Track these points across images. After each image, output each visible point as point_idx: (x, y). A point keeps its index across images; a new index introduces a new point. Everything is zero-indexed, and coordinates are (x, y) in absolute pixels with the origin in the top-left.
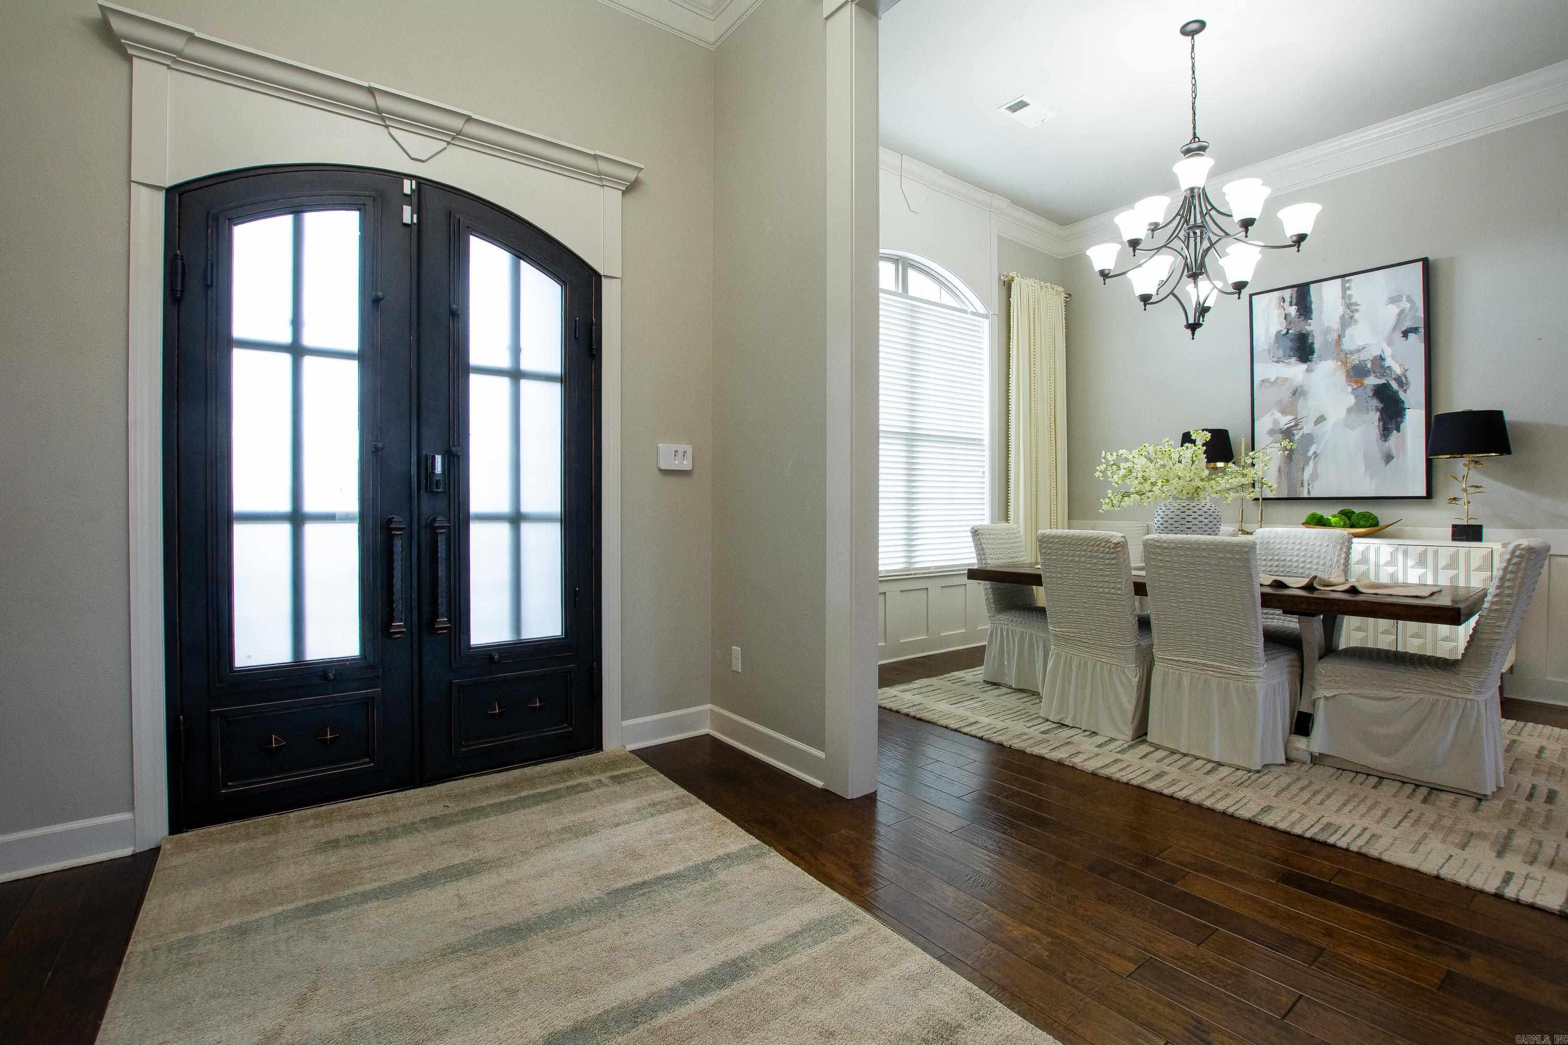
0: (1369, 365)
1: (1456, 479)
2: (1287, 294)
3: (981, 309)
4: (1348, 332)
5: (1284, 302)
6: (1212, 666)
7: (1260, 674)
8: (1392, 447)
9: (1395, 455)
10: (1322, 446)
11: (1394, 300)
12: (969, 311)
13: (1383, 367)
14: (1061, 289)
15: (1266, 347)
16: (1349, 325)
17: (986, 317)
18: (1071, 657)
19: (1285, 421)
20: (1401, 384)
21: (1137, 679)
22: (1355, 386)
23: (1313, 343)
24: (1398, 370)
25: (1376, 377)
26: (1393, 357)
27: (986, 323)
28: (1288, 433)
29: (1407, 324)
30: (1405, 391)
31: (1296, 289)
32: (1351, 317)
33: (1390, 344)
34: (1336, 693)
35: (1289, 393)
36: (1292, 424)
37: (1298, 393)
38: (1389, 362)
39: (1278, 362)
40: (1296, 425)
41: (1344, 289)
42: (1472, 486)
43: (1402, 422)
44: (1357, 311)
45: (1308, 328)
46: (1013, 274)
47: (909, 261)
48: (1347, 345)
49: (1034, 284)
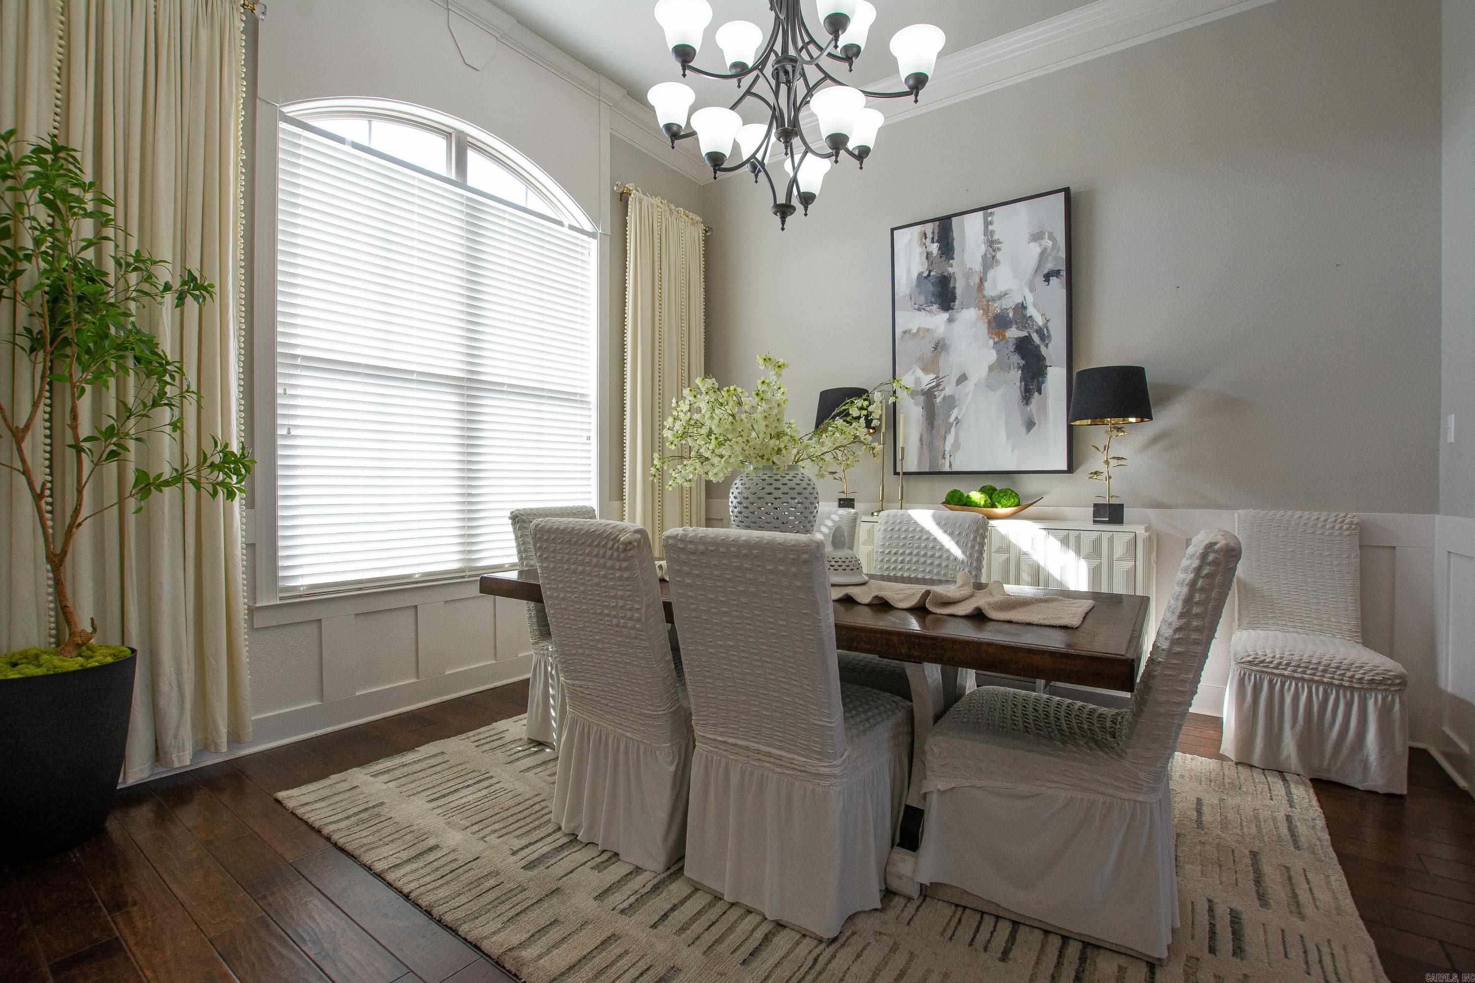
0: (1011, 315)
1: (1098, 449)
2: (929, 228)
3: (588, 226)
4: (991, 274)
5: (926, 238)
6: (769, 755)
7: (837, 771)
8: (1034, 411)
9: (1036, 421)
10: (964, 410)
11: (1036, 237)
12: (566, 223)
13: (1024, 316)
14: (698, 218)
15: (908, 292)
16: (992, 266)
17: (593, 235)
18: (589, 726)
19: (927, 380)
20: (1043, 338)
21: (672, 768)
22: (996, 340)
23: (954, 288)
24: (1040, 321)
25: (1018, 328)
26: (1035, 305)
27: (594, 244)
28: (929, 395)
29: (1049, 266)
30: (1047, 346)
31: (937, 223)
32: (993, 257)
33: (1032, 289)
34: (953, 786)
35: (930, 347)
36: (934, 384)
37: (940, 347)
38: (1031, 311)
39: (919, 310)
40: (938, 385)
41: (987, 224)
42: (1114, 458)
43: (1043, 382)
44: (999, 249)
45: (950, 270)
46: (630, 186)
47: (469, 139)
48: (990, 290)
49: (660, 205)
